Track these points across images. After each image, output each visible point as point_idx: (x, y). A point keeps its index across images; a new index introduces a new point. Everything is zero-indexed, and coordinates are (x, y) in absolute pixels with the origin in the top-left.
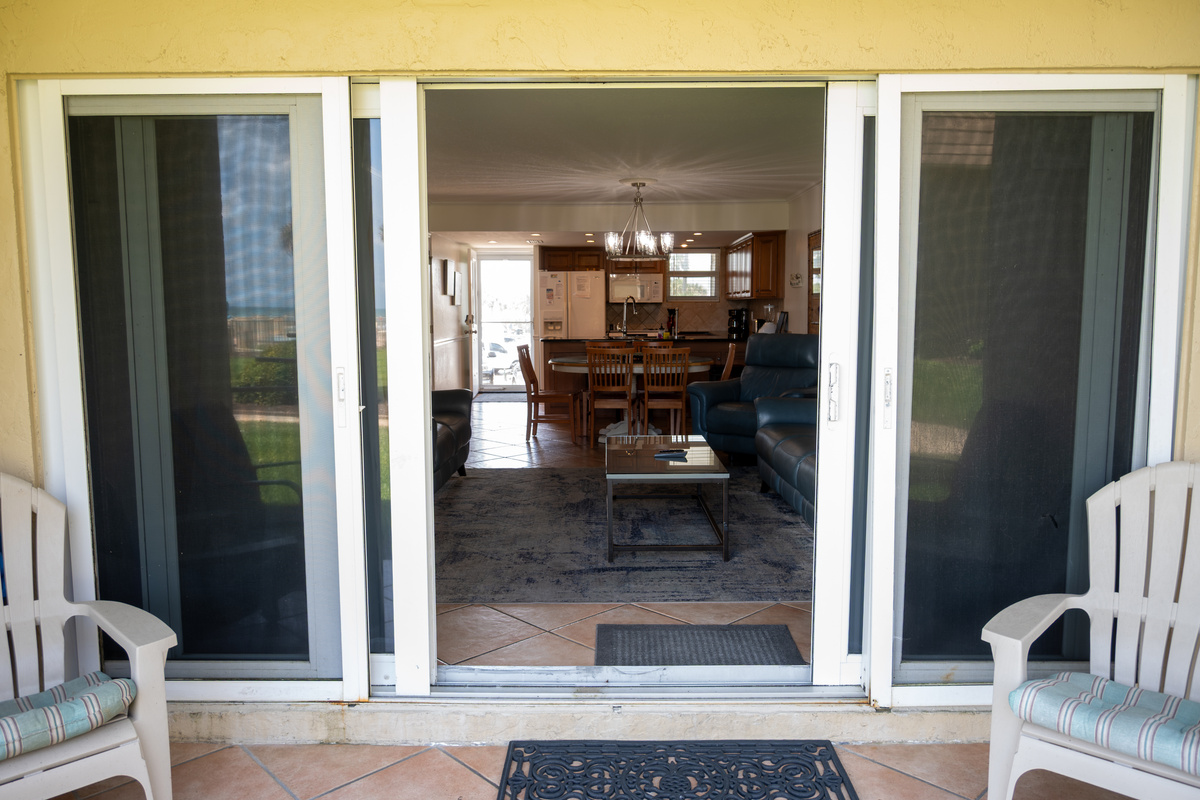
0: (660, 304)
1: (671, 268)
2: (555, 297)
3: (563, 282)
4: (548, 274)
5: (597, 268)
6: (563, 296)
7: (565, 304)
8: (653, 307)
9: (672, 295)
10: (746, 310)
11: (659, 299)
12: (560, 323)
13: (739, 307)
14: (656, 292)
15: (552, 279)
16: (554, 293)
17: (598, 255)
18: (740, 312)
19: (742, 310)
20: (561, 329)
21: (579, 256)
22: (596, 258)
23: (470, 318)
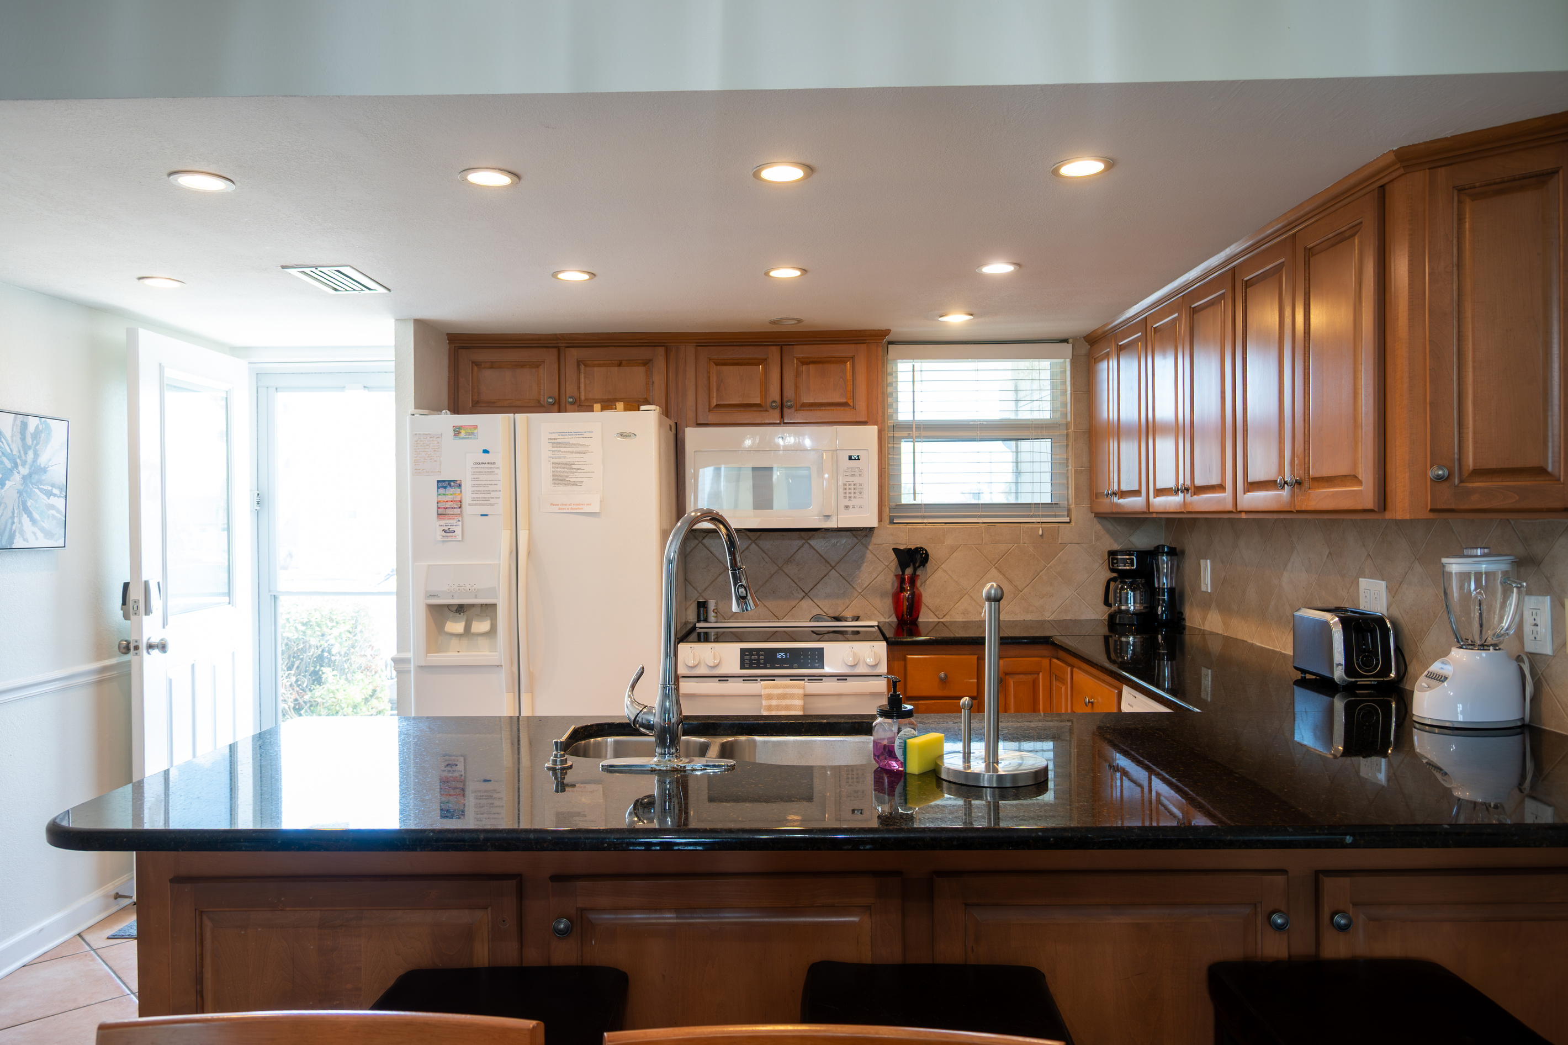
0: (867, 532)
1: (904, 413)
2: (468, 509)
3: (500, 456)
4: (448, 420)
5: (633, 405)
6: (502, 506)
7: (505, 537)
8: (845, 541)
9: (906, 499)
10: (1172, 552)
11: (866, 516)
12: (488, 609)
13: (1142, 541)
14: (851, 490)
15: (460, 443)
16: (467, 494)
17: (646, 363)
18: (1147, 559)
19: (1155, 553)
20: (492, 632)
21: (579, 363)
22: (642, 369)
23: (135, 594)
